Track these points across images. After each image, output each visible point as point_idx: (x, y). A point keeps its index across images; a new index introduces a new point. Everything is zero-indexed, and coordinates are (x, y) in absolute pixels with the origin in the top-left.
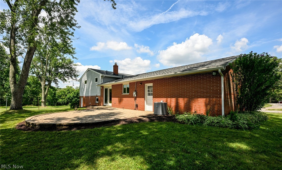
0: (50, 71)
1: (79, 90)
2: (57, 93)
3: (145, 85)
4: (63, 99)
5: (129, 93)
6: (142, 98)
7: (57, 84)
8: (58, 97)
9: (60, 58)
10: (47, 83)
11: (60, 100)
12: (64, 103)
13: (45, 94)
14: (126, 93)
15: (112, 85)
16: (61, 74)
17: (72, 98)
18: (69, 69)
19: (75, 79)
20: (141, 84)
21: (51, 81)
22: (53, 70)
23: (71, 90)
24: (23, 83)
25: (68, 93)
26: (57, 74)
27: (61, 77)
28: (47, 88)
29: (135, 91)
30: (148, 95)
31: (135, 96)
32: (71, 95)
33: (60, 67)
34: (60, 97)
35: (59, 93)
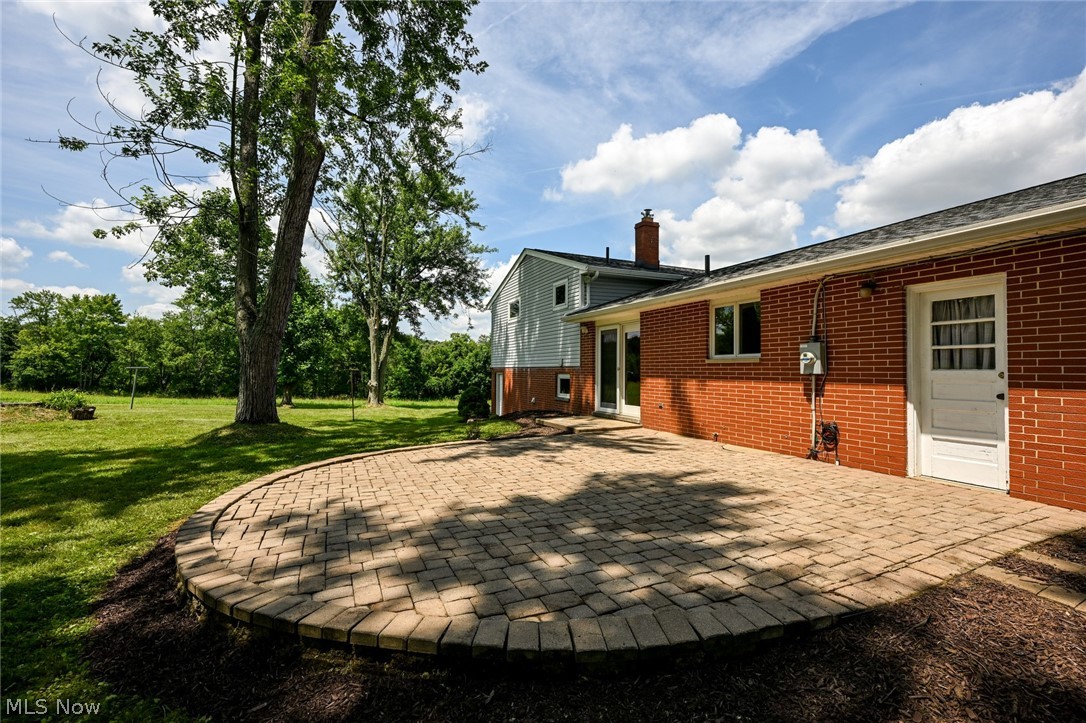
0: (392, 279)
1: (490, 344)
2: (424, 358)
3: (904, 295)
4: (440, 376)
5: (757, 350)
6: (881, 381)
7: (418, 324)
8: (428, 371)
9: (425, 229)
10: (385, 321)
11: (433, 381)
12: (446, 390)
13: (378, 360)
14: (732, 353)
15: (642, 314)
16: (430, 285)
17: (469, 375)
18: (456, 265)
19: (476, 304)
20: (874, 292)
21: (398, 313)
22: (402, 273)
23: (466, 346)
24: (277, 316)
25: (456, 357)
26: (417, 286)
27: (429, 298)
28: (386, 340)
29: (816, 339)
30: (937, 365)
31: (818, 369)
32: (466, 363)
33: (424, 261)
34: (432, 368)
35: (430, 358)
